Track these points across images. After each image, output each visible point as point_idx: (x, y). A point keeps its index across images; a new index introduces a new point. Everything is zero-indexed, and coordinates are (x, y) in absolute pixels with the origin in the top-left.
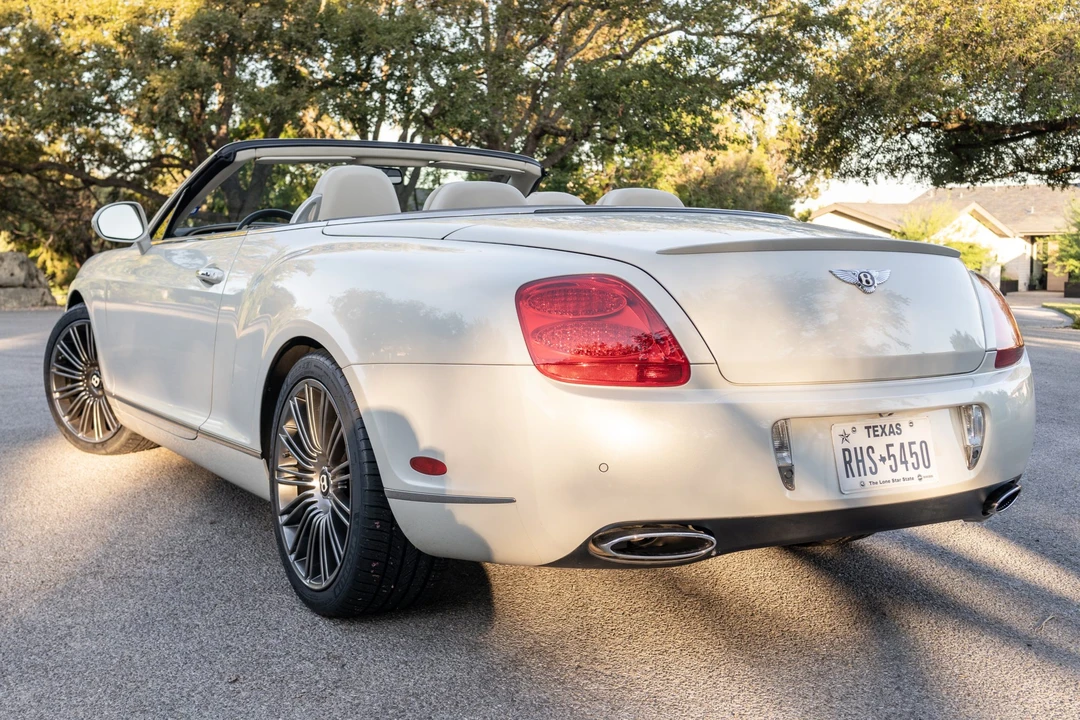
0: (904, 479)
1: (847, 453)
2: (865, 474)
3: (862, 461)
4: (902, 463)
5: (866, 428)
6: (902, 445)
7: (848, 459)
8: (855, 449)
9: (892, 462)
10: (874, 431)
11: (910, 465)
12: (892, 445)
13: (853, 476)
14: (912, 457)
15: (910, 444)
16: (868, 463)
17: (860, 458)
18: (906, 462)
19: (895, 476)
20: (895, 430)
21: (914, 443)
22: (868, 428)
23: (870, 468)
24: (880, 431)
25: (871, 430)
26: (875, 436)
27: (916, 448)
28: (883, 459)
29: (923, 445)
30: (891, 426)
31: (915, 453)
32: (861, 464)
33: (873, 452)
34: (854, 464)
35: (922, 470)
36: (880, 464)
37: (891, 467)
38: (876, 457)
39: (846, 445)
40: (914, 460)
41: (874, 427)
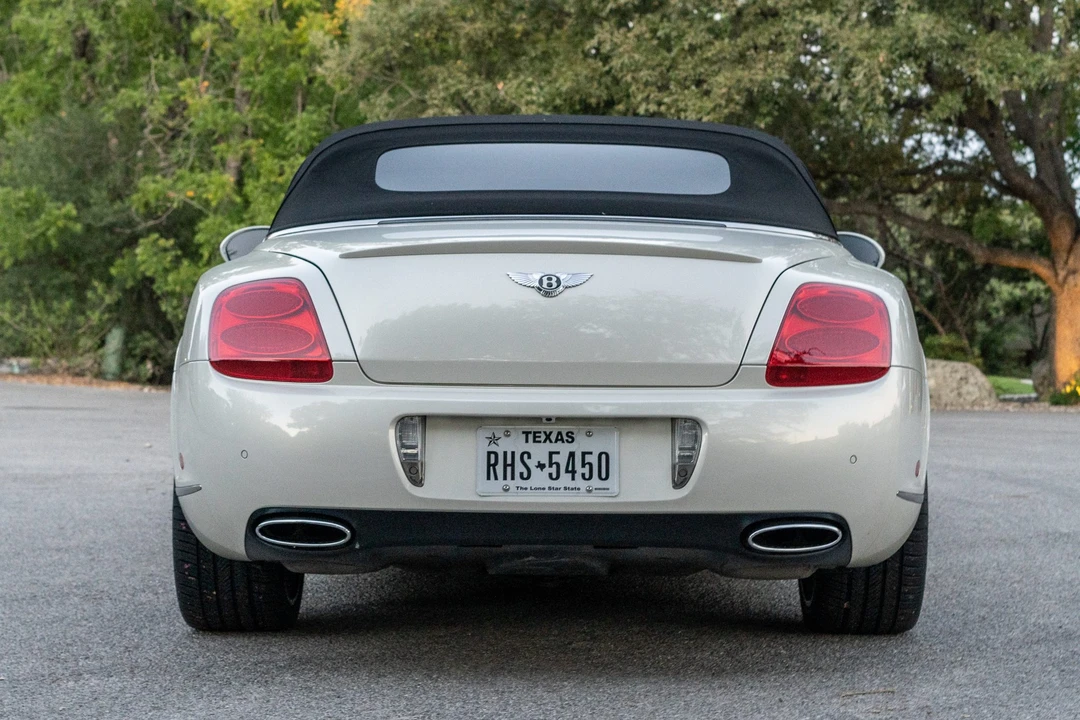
0: (565, 488)
1: (493, 456)
2: (513, 478)
3: (512, 465)
4: (567, 471)
5: (524, 433)
6: (572, 455)
7: (492, 462)
8: (505, 453)
9: (553, 470)
10: (535, 437)
11: (578, 476)
12: (558, 453)
13: (496, 478)
14: (583, 466)
15: (584, 454)
16: (519, 468)
17: (509, 462)
18: (573, 472)
19: (554, 484)
20: (565, 438)
21: (591, 453)
22: (527, 433)
23: (521, 474)
24: (543, 437)
25: (531, 437)
26: (535, 441)
27: (593, 459)
28: (541, 466)
29: (604, 456)
30: (560, 433)
31: (590, 464)
32: (509, 469)
33: (529, 457)
34: (500, 468)
35: (595, 482)
36: (535, 471)
37: (550, 475)
38: (532, 463)
39: (493, 448)
40: (586, 471)
41: (535, 433)
